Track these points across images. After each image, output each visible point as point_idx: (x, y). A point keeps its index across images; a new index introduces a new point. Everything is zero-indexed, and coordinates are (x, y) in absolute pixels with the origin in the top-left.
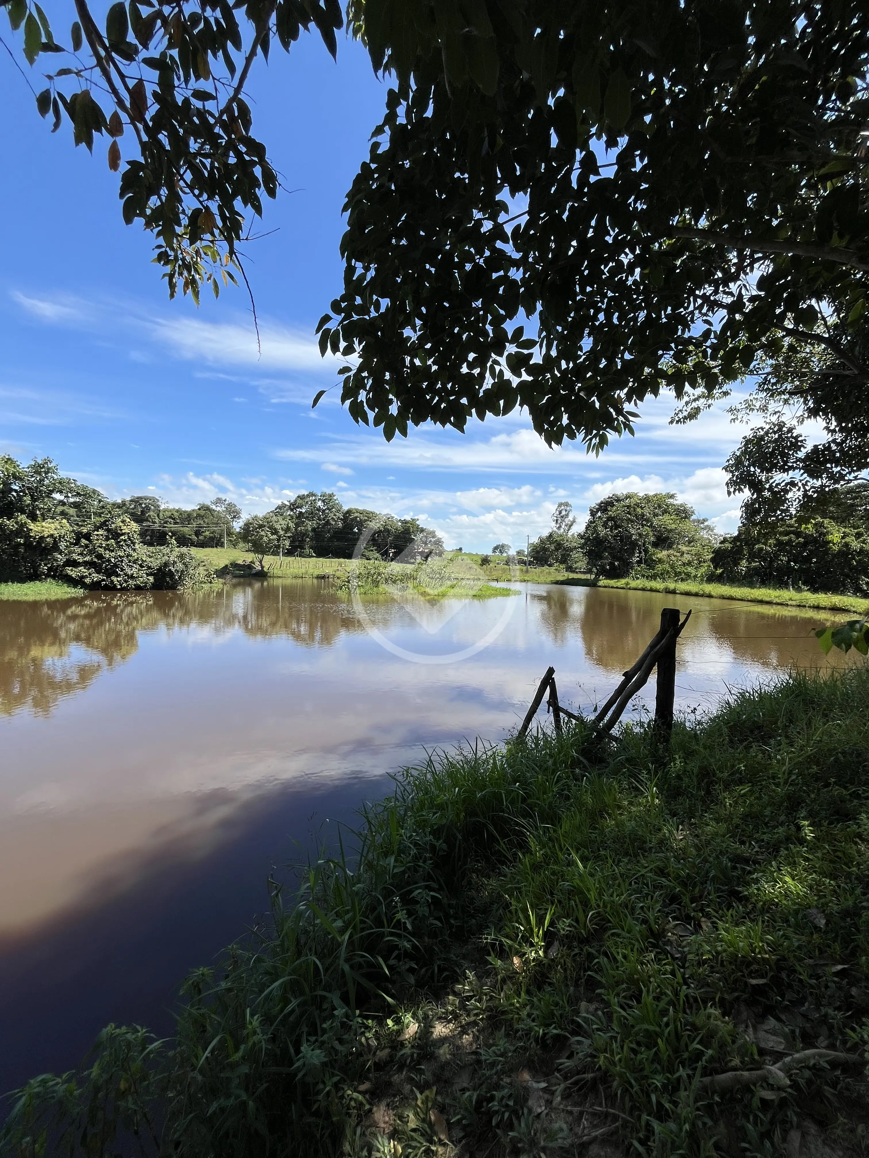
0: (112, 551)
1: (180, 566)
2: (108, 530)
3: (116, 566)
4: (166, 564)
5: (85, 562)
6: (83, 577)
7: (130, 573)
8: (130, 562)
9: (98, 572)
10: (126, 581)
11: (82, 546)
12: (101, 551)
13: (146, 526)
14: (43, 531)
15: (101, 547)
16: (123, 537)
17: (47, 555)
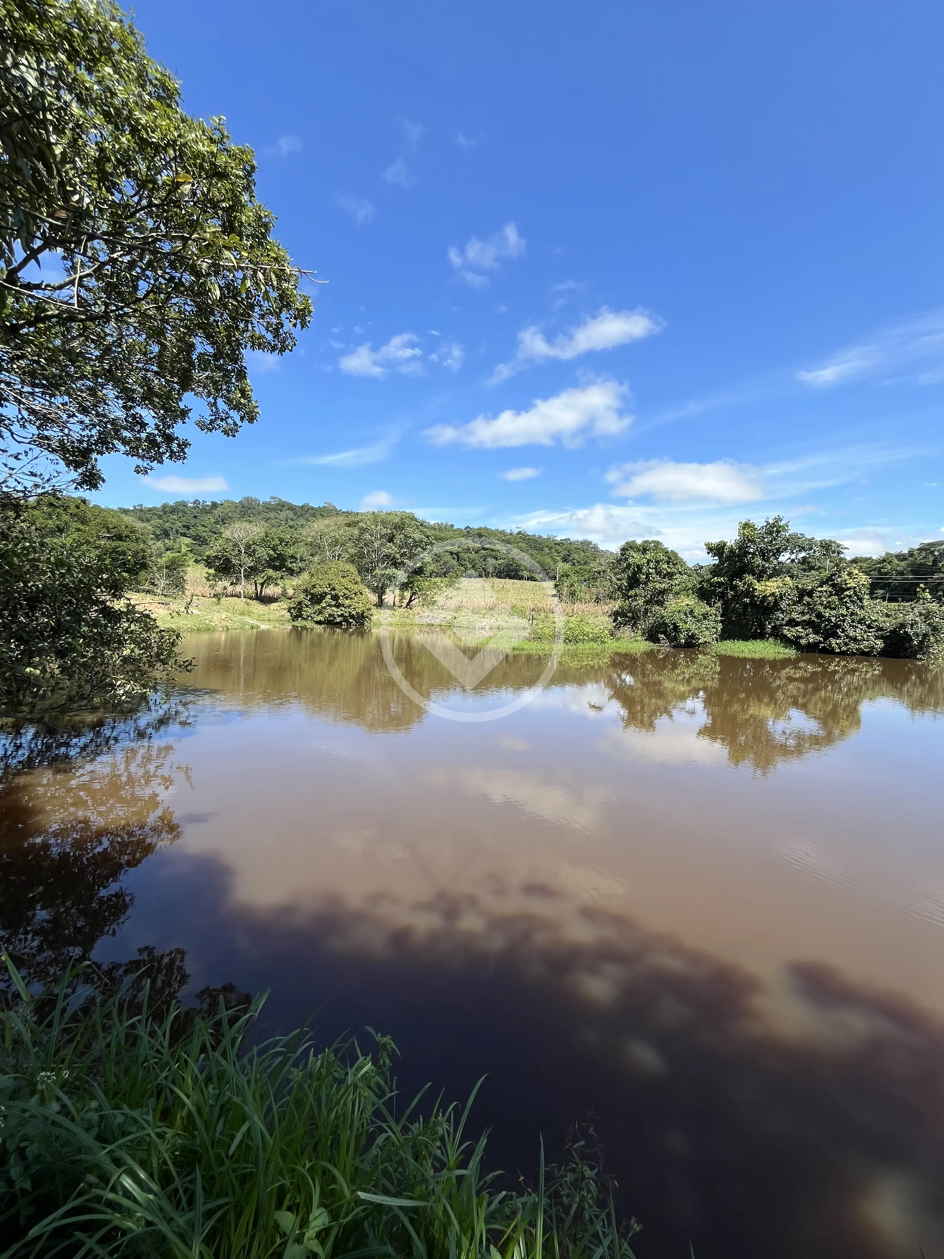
0: (834, 609)
1: (923, 628)
2: (834, 586)
3: (837, 626)
4: (902, 626)
5: (804, 621)
6: (800, 637)
7: (852, 634)
8: (853, 622)
9: (816, 633)
10: (846, 644)
11: (804, 604)
12: (821, 609)
13: (938, 579)
14: (766, 590)
15: (822, 605)
16: (847, 593)
17: (769, 614)
